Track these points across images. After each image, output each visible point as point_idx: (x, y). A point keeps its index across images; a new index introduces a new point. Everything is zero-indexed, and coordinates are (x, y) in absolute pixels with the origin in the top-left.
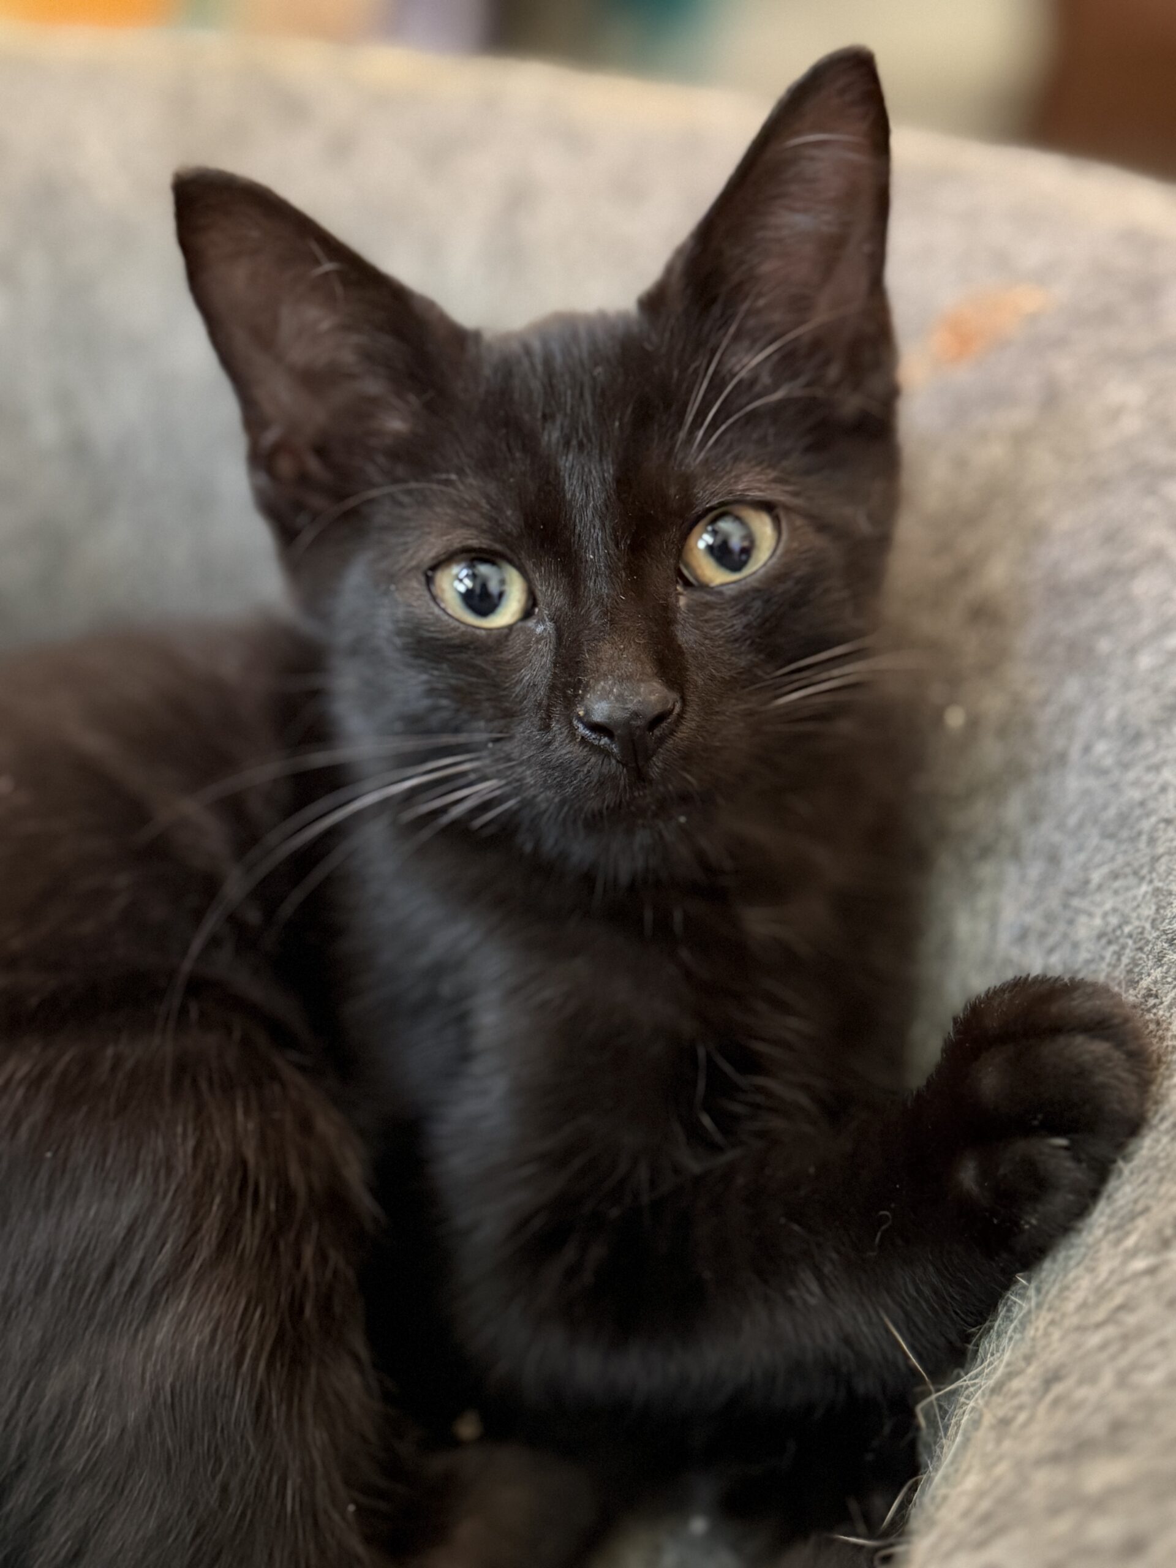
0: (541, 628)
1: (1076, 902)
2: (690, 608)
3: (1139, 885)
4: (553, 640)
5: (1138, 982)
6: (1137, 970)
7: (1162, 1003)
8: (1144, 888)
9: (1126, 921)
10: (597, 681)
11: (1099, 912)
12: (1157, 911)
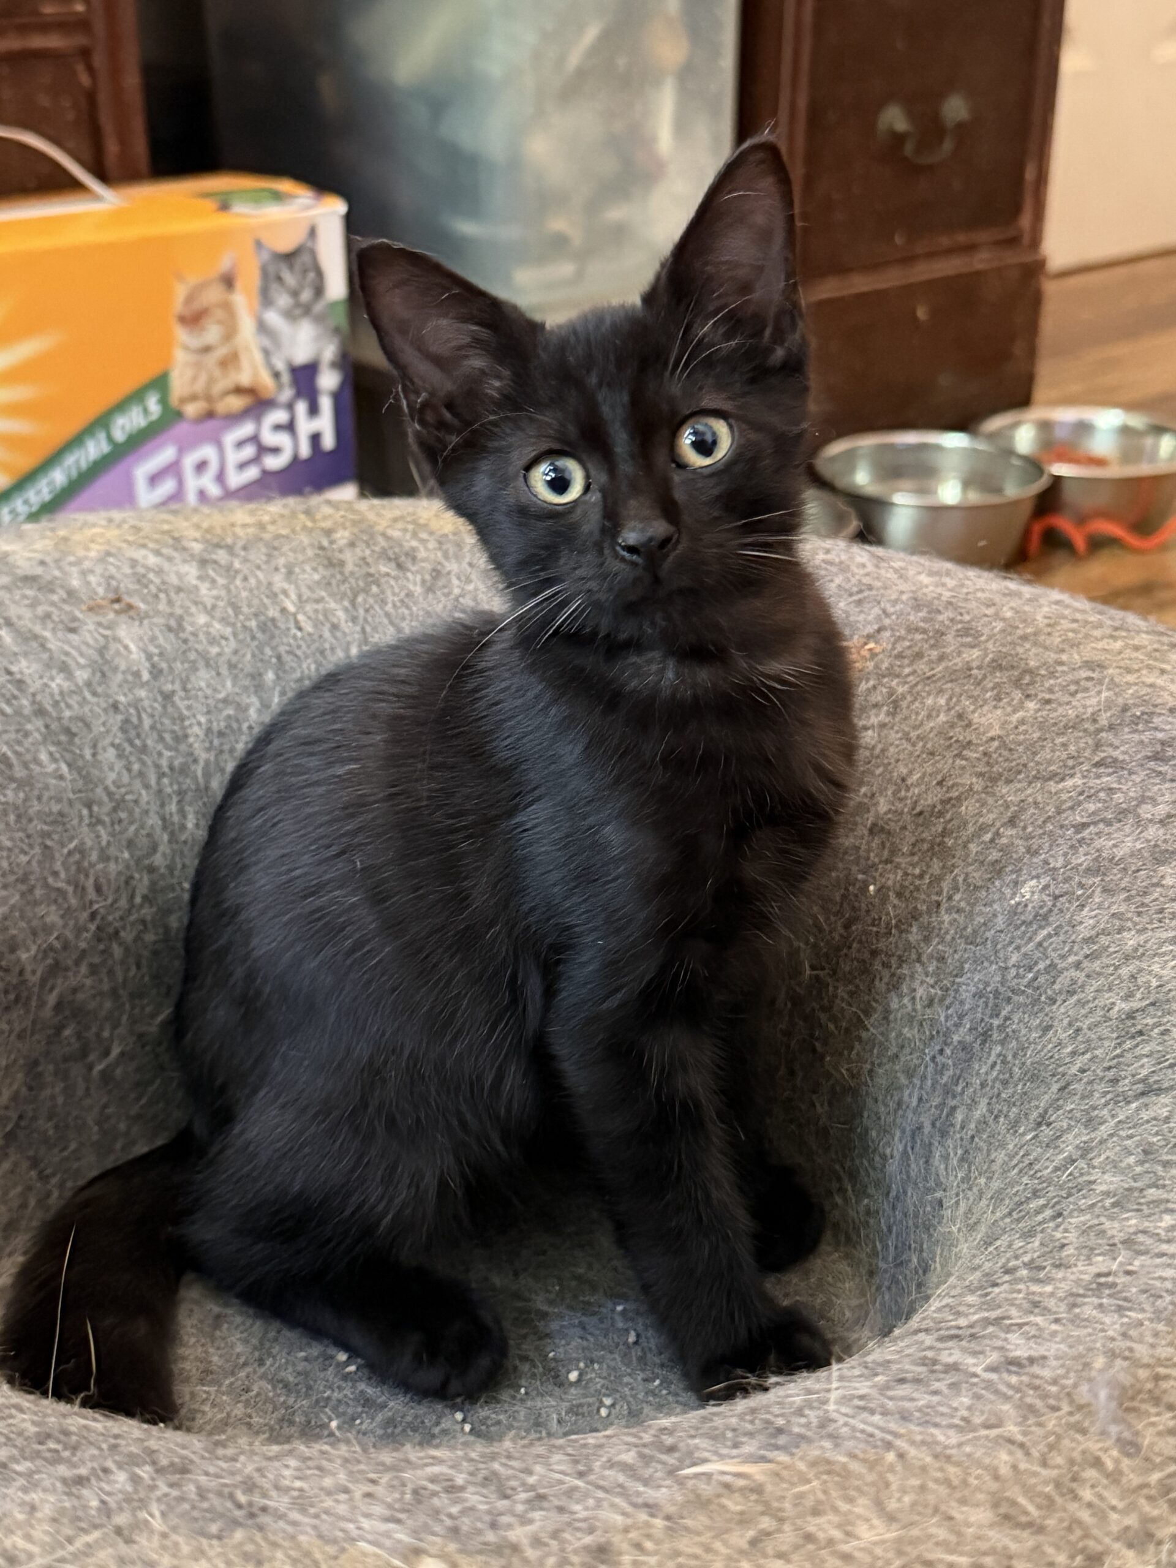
2: (680, 481)
4: (602, 503)
10: (628, 522)
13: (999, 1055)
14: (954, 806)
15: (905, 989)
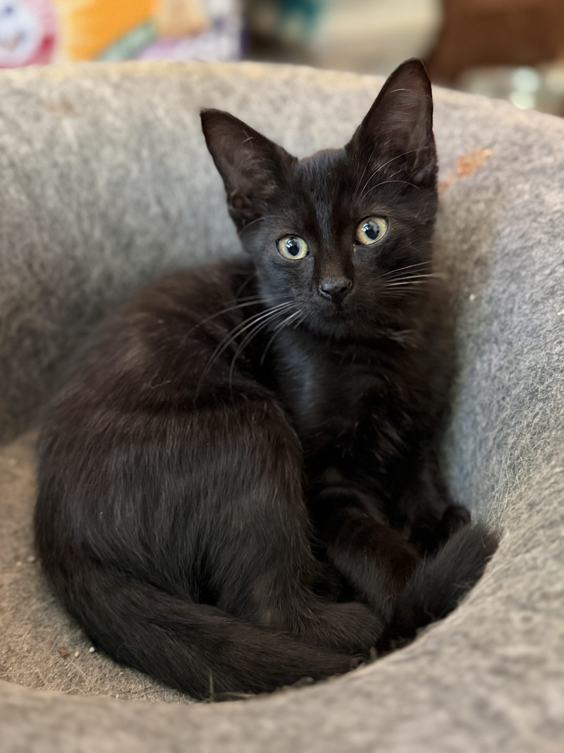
0: (311, 259)
1: (519, 357)
2: (357, 252)
3: (541, 352)
4: (314, 263)
5: (544, 383)
6: (543, 379)
7: (553, 389)
8: (543, 353)
9: (537, 363)
10: (325, 277)
11: (528, 361)
12: (548, 360)
13: (541, 409)
14: (528, 251)
15: (485, 358)
